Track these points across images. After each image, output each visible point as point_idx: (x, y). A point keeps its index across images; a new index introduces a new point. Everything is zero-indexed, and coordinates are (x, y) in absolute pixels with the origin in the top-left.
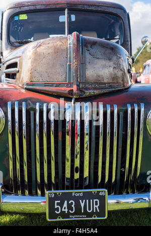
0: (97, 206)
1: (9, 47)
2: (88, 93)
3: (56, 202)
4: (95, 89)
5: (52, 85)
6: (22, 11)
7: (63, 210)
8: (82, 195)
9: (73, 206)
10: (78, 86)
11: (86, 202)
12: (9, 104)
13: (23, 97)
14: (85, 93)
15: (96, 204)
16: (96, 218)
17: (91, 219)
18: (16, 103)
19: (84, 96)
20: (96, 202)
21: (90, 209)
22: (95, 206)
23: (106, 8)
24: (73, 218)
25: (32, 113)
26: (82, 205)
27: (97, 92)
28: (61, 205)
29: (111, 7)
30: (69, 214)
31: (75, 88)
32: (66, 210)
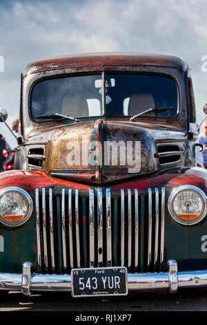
0: (118, 283)
1: (32, 123)
2: (109, 179)
3: (80, 279)
4: (117, 174)
5: (77, 172)
6: (47, 77)
7: (87, 286)
8: (103, 272)
9: (95, 282)
10: (100, 172)
11: (107, 279)
12: (37, 191)
13: (50, 184)
14: (107, 179)
15: (117, 281)
16: (117, 294)
17: (112, 295)
18: (44, 190)
19: (106, 181)
20: (117, 279)
21: (111, 286)
22: (116, 283)
23: (154, 68)
24: (96, 295)
25: (58, 198)
26: (104, 281)
27: (119, 178)
28: (85, 281)
29: (161, 66)
30: (92, 290)
31: (97, 175)
32: (90, 287)
